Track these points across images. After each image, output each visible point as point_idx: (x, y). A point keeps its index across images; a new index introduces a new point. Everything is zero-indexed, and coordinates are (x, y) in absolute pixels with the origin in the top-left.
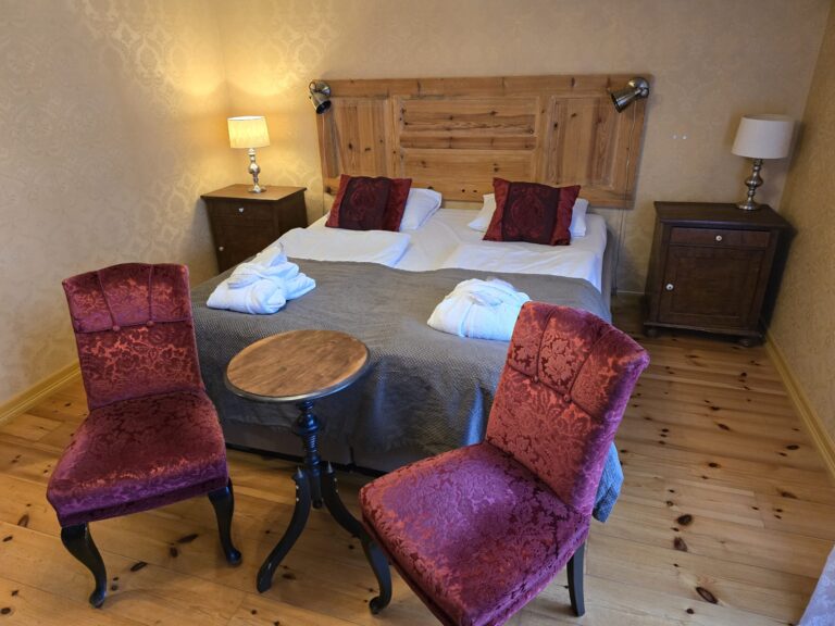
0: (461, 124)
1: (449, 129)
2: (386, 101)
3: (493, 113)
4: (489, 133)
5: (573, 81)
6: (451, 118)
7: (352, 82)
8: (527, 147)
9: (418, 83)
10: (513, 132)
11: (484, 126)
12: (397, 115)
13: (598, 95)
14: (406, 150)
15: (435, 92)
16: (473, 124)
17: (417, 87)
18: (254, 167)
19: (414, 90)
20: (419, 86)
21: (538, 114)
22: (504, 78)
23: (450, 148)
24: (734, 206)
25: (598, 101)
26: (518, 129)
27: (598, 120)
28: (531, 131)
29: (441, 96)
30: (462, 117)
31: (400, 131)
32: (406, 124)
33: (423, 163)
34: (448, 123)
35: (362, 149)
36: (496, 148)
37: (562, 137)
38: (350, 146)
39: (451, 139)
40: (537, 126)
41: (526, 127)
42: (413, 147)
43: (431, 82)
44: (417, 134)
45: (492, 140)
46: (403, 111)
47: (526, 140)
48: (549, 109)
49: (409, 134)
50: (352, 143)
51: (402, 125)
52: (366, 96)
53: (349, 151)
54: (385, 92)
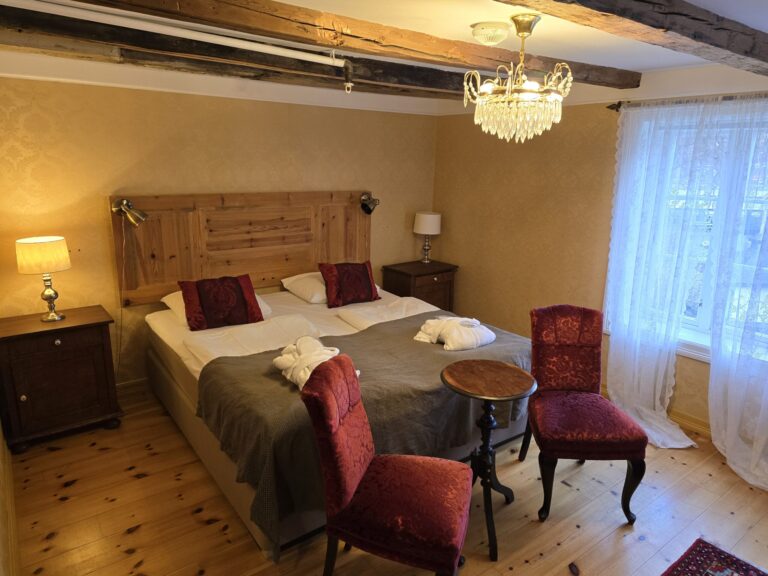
0: (259, 228)
1: (248, 233)
2: (191, 213)
3: (282, 218)
4: (279, 233)
5: (332, 196)
6: (250, 224)
7: (157, 197)
8: (307, 241)
9: (222, 198)
10: (296, 231)
11: (276, 228)
12: (203, 223)
13: (346, 204)
14: (212, 253)
15: (237, 204)
16: (268, 227)
17: (222, 200)
18: (49, 292)
19: (219, 204)
20: (223, 200)
21: (313, 217)
22: (289, 194)
23: (251, 247)
24: (419, 262)
25: (346, 208)
26: (301, 228)
27: (347, 220)
28: (309, 229)
29: (242, 207)
30: (259, 223)
31: (206, 237)
32: (211, 231)
33: (228, 262)
34: (248, 228)
35: (166, 257)
36: (285, 244)
37: (328, 231)
38: (153, 256)
39: (252, 240)
40: (313, 226)
41: (305, 227)
42: (219, 249)
43: (234, 196)
44: (221, 238)
45: (284, 238)
46: (208, 221)
47: (306, 236)
48: (320, 213)
49: (214, 240)
50: (155, 253)
51: (206, 233)
52: (171, 209)
53: (152, 262)
54: (191, 205)
